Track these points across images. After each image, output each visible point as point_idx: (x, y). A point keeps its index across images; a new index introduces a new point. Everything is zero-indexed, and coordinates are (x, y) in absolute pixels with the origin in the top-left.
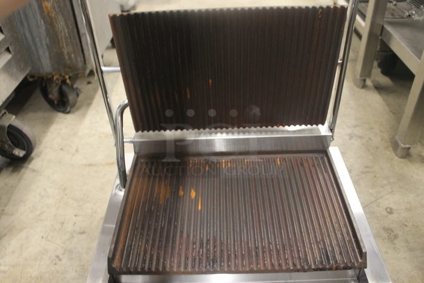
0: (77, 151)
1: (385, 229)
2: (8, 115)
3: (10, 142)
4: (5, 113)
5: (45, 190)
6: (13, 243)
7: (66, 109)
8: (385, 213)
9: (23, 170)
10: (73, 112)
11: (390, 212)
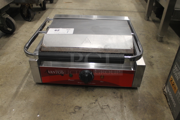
0: (32, 32)
1: (149, 62)
2: (7, 15)
3: (6, 25)
4: (5, 14)
5: (18, 43)
6: (4, 58)
7: (29, 20)
8: (150, 57)
9: (10, 37)
10: (32, 21)
11: (152, 57)
